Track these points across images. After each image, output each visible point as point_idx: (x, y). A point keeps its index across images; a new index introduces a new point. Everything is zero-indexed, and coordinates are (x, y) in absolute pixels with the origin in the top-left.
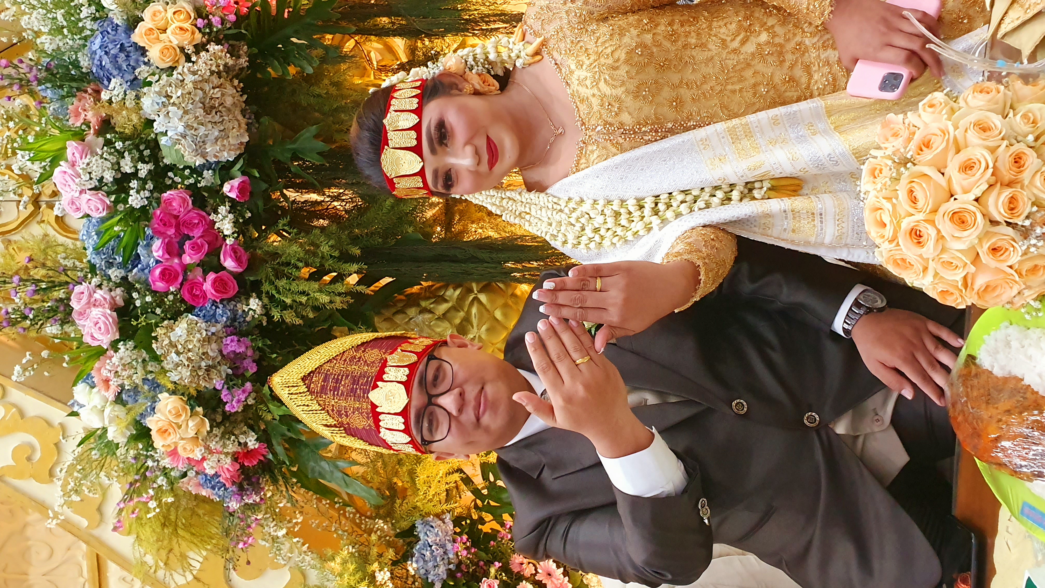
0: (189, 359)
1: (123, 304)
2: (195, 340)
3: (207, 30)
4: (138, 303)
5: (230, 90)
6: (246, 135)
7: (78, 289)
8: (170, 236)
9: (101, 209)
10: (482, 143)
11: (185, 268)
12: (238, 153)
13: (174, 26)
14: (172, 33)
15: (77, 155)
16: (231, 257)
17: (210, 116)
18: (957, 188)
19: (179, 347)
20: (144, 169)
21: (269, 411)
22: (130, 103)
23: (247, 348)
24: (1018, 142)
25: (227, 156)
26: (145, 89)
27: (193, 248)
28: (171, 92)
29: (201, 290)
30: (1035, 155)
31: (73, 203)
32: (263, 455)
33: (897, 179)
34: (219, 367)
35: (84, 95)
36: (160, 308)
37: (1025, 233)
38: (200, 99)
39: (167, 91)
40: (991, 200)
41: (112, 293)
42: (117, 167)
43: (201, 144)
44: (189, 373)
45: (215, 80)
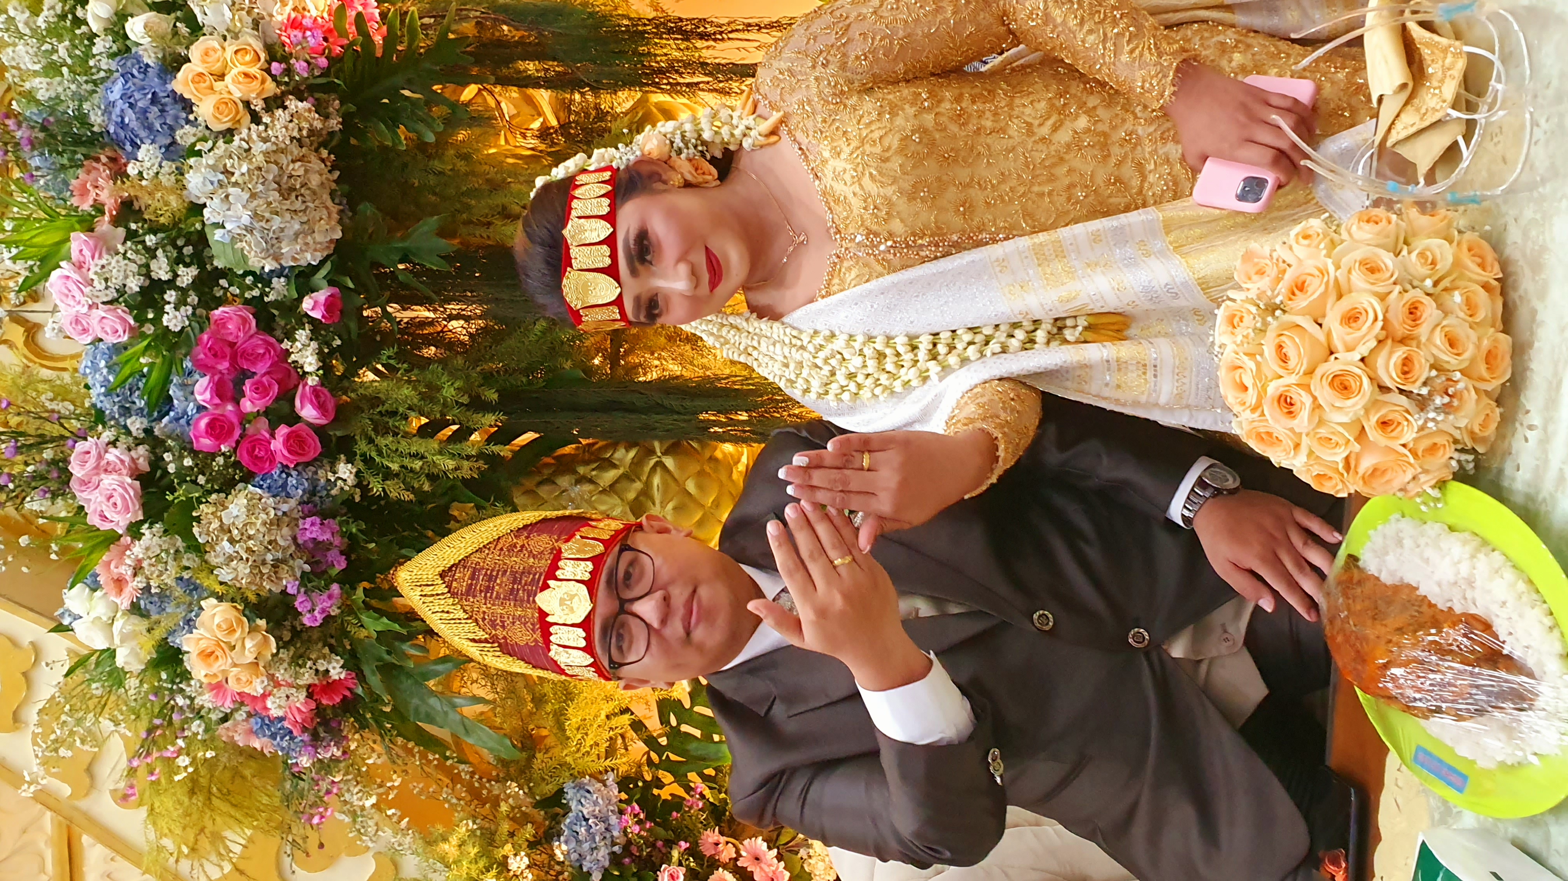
0: (249, 550)
1: (148, 470)
2: (259, 522)
3: (286, 79)
4: (171, 468)
5: (316, 165)
6: (339, 228)
7: (81, 446)
8: (220, 372)
9: (121, 332)
10: (700, 259)
11: (243, 418)
12: (325, 254)
13: (235, 71)
14: (233, 80)
15: (87, 253)
16: (311, 403)
17: (288, 202)
18: (1338, 344)
19: (235, 532)
20: (187, 275)
21: (362, 626)
22: (167, 180)
23: (333, 534)
24: (1414, 287)
25: (310, 258)
26: (192, 161)
27: (256, 390)
28: (233, 166)
29: (268, 450)
30: (1434, 305)
31: (77, 322)
32: (350, 689)
33: (1263, 331)
34: (291, 562)
35: (95, 164)
36: (204, 475)
37: (1422, 403)
38: (275, 177)
39: (225, 165)
40: (1380, 362)
41: (133, 453)
42: (146, 271)
43: (274, 241)
44: (248, 570)
45: (296, 151)
